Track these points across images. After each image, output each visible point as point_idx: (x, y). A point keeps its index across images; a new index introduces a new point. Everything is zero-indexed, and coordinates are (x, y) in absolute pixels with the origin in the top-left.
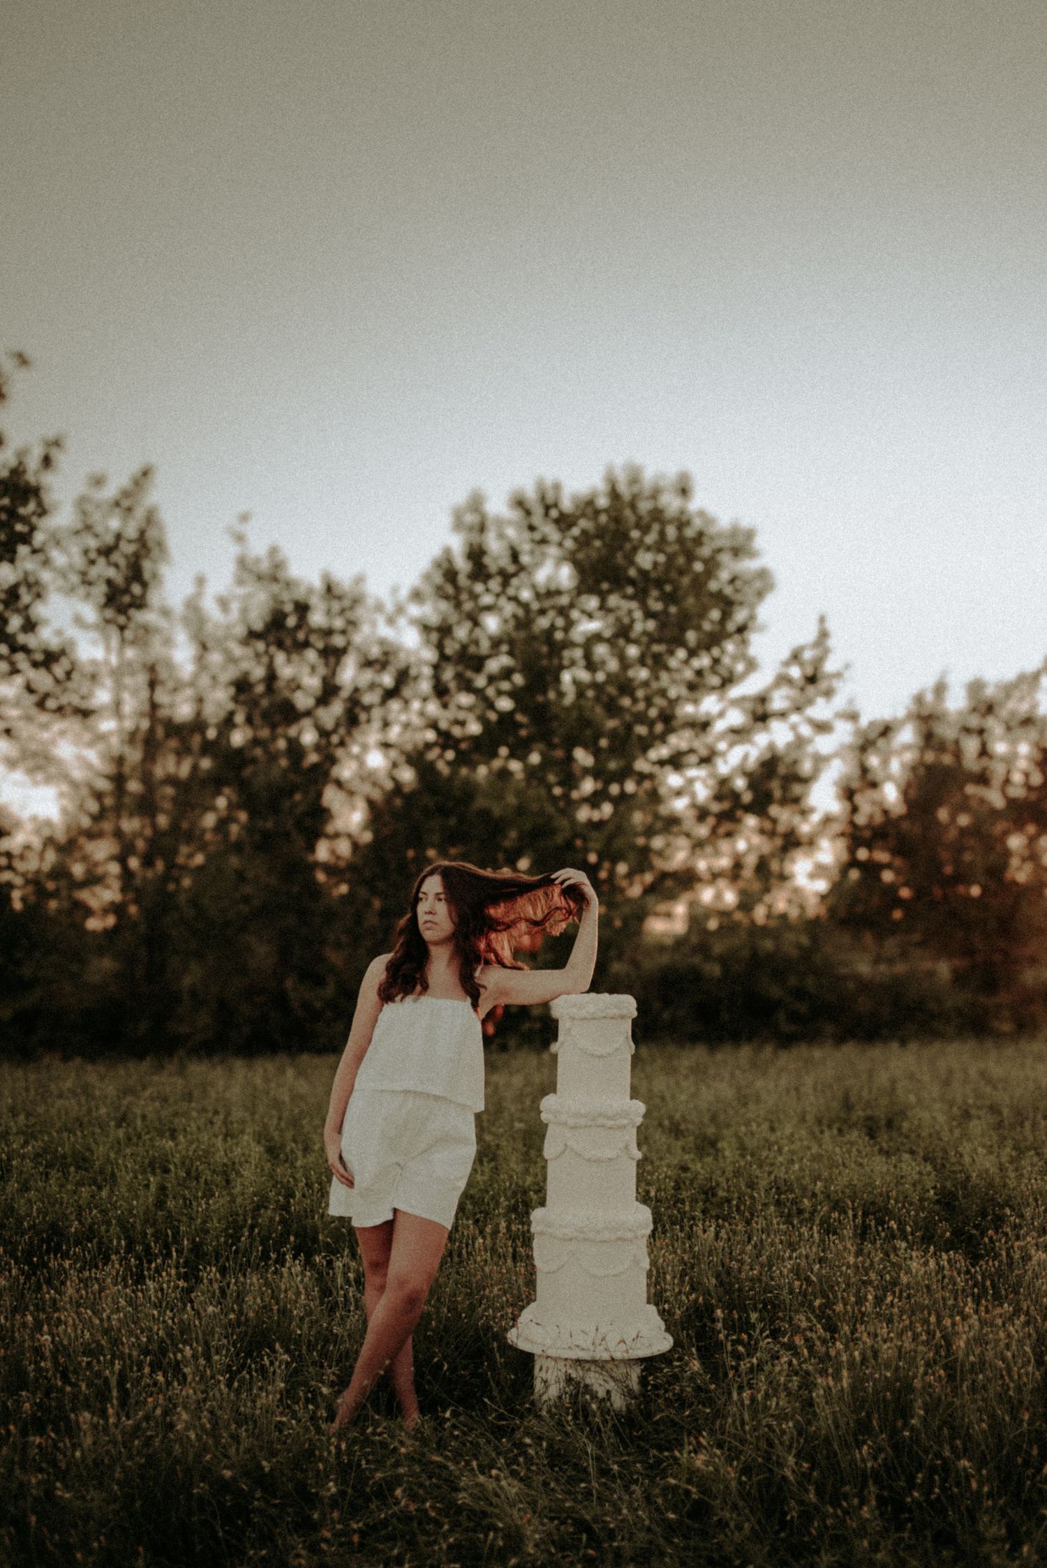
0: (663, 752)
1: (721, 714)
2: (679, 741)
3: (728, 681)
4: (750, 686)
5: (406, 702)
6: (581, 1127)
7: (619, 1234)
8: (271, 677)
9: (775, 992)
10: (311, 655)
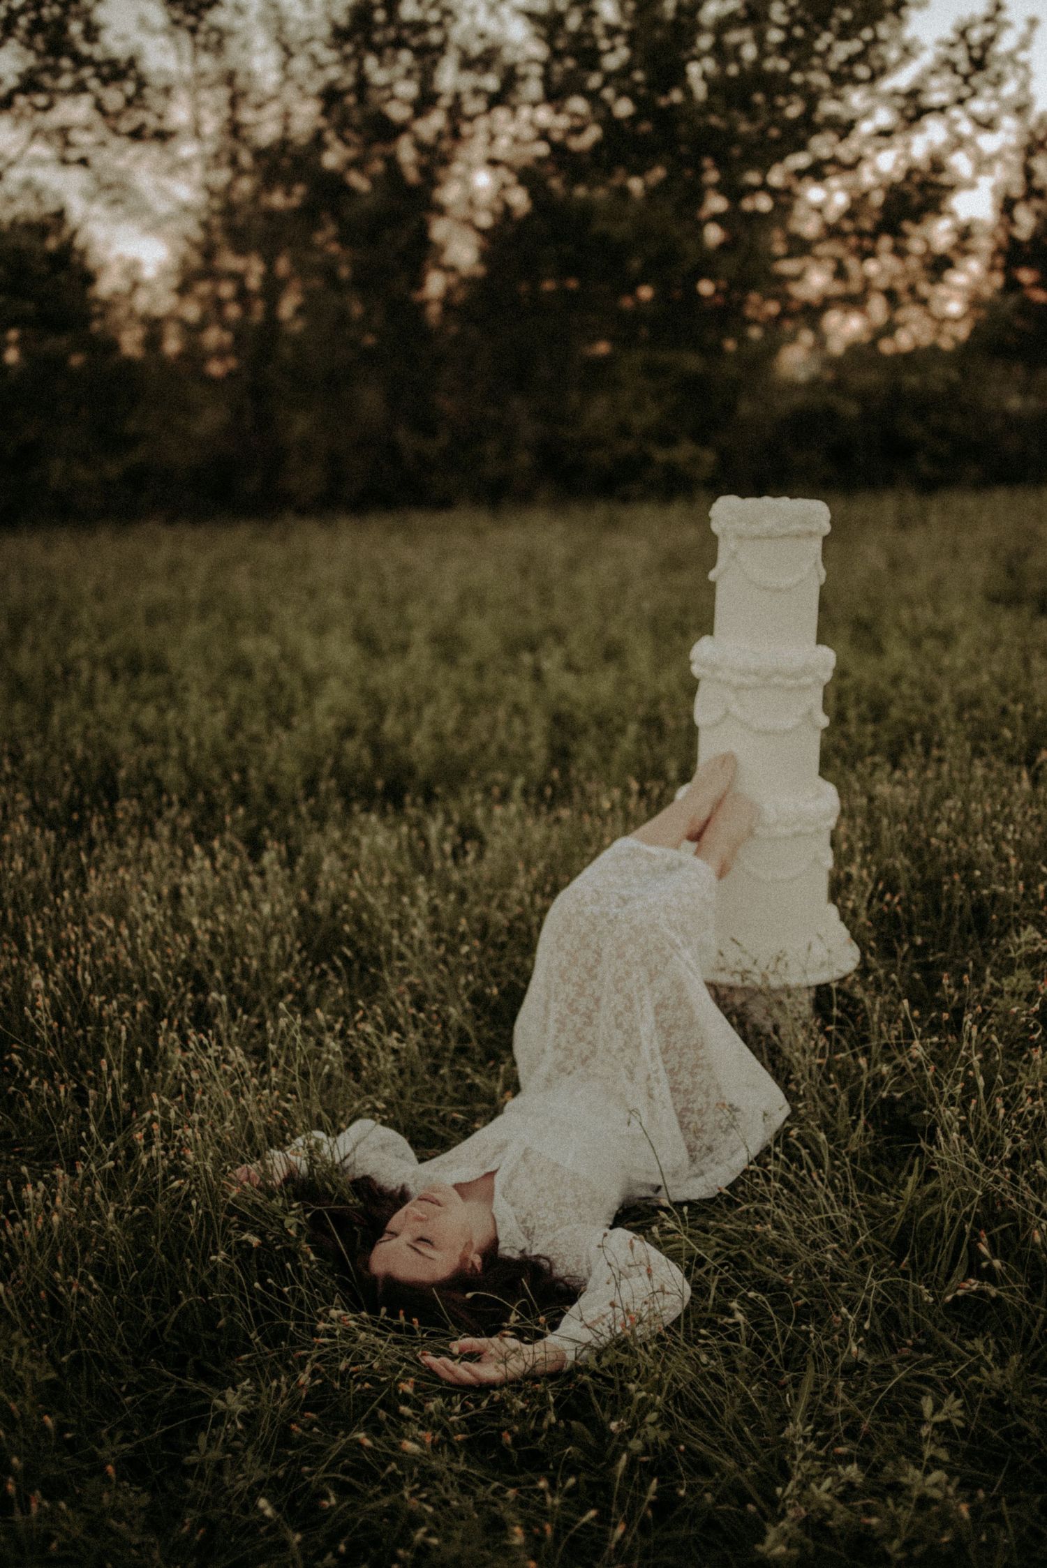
0: (800, 160)
1: (868, 114)
2: (822, 145)
3: (879, 73)
4: (902, 79)
5: (514, 109)
6: (748, 688)
7: (798, 828)
8: (362, 84)
9: (915, 430)
10: (406, 57)
